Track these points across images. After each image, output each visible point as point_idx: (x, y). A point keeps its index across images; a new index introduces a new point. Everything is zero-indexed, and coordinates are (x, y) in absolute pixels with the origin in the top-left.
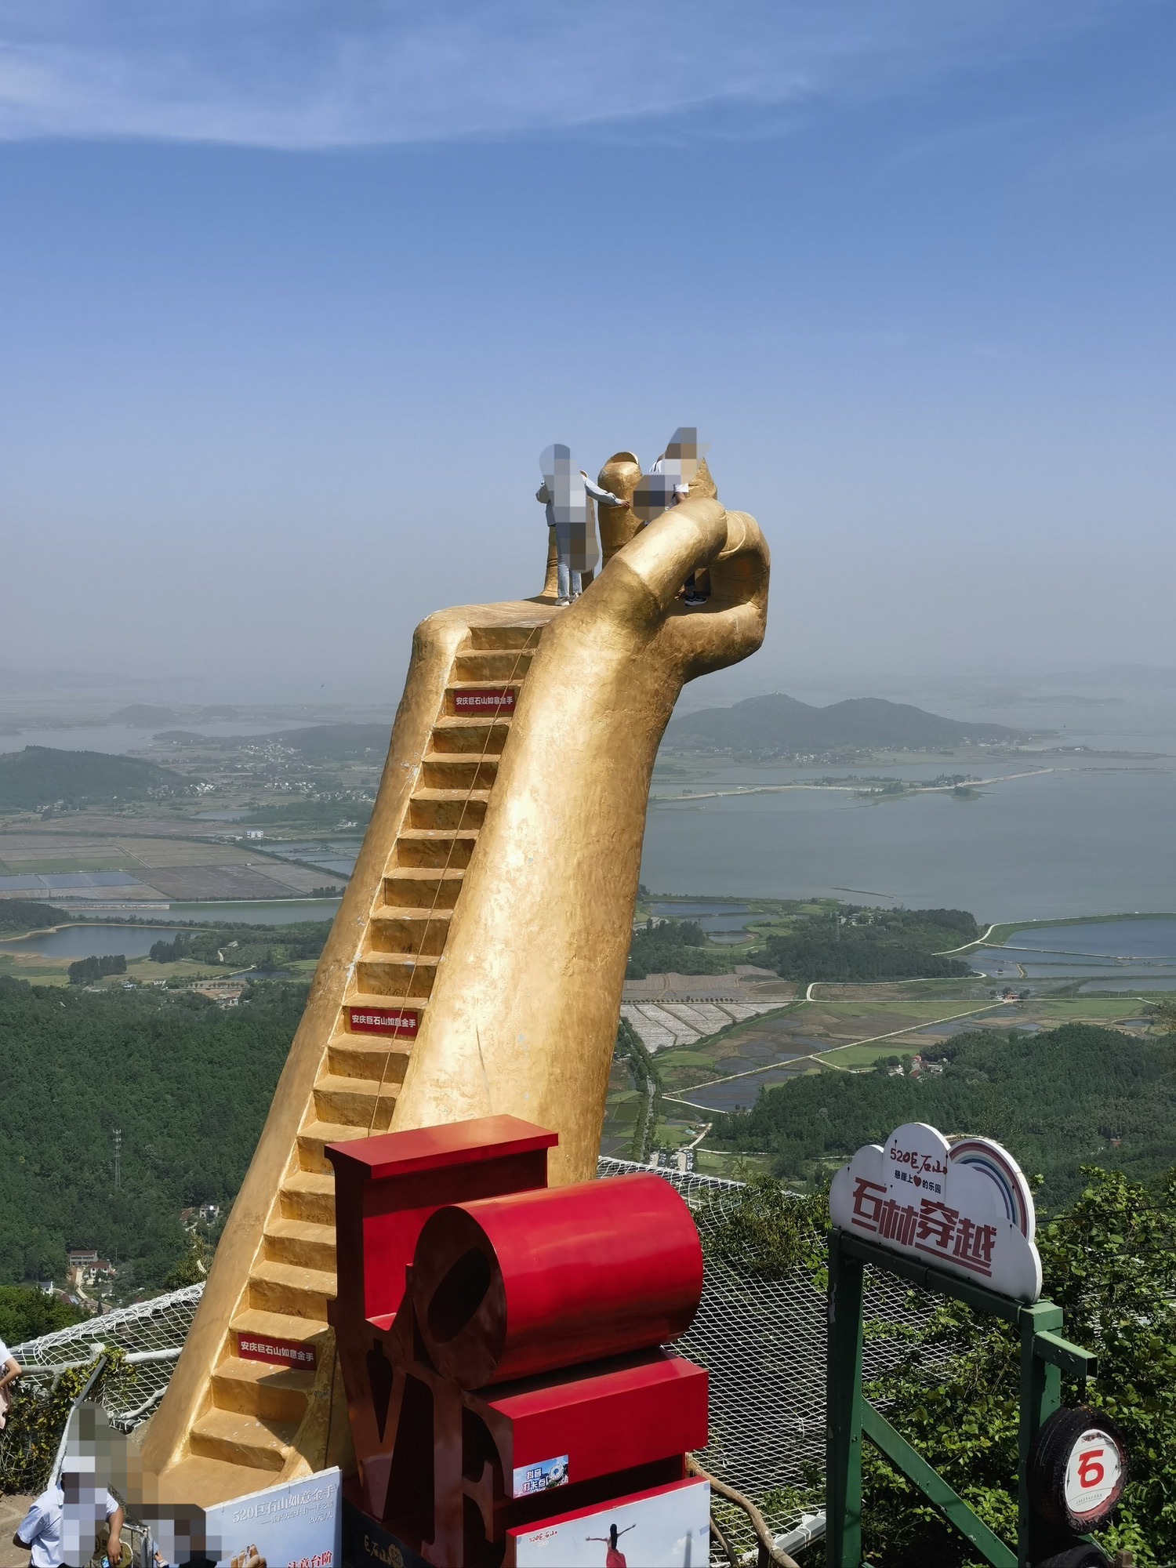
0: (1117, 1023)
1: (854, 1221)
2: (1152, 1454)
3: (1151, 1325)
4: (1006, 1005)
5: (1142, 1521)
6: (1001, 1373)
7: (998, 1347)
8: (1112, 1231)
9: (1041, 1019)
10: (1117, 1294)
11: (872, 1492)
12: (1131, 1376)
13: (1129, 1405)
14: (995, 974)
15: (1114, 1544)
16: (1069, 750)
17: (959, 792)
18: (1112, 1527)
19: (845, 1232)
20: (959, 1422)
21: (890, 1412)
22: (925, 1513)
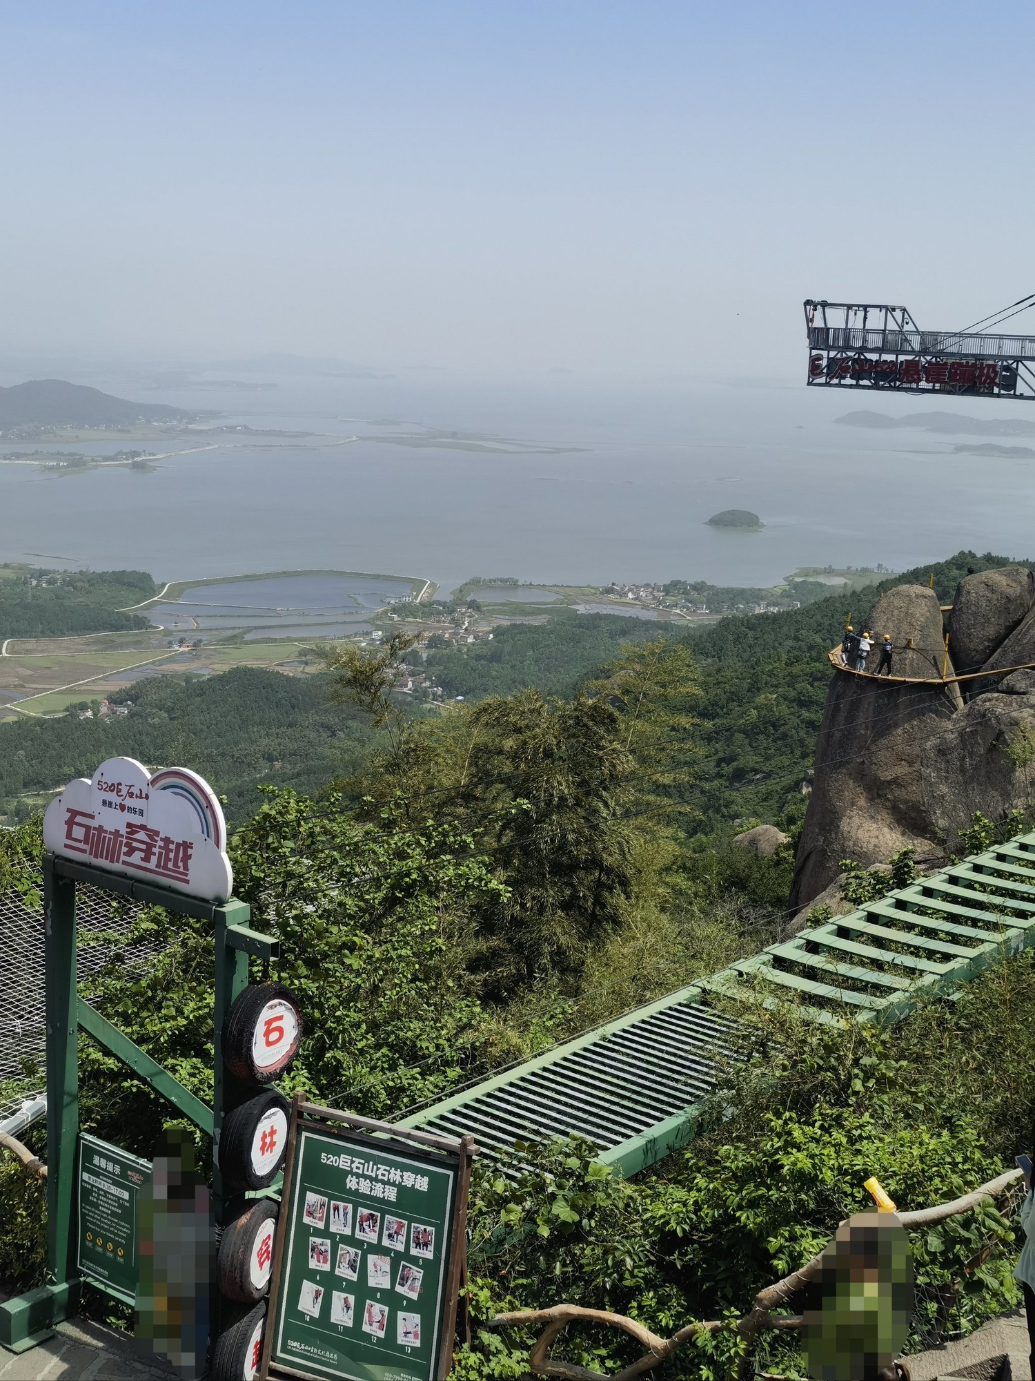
0: (277, 665)
1: (66, 846)
2: (317, 1014)
3: (316, 911)
4: (182, 653)
5: (309, 1067)
6: (194, 964)
7: (191, 943)
8: (285, 838)
9: (213, 664)
10: (289, 890)
11: (84, 1074)
12: (300, 954)
13: (299, 978)
14: (172, 627)
15: (287, 1088)
16: (232, 429)
17: (136, 466)
18: (285, 1075)
19: (57, 857)
20: (159, 1007)
21: (100, 1006)
22: (132, 1085)
